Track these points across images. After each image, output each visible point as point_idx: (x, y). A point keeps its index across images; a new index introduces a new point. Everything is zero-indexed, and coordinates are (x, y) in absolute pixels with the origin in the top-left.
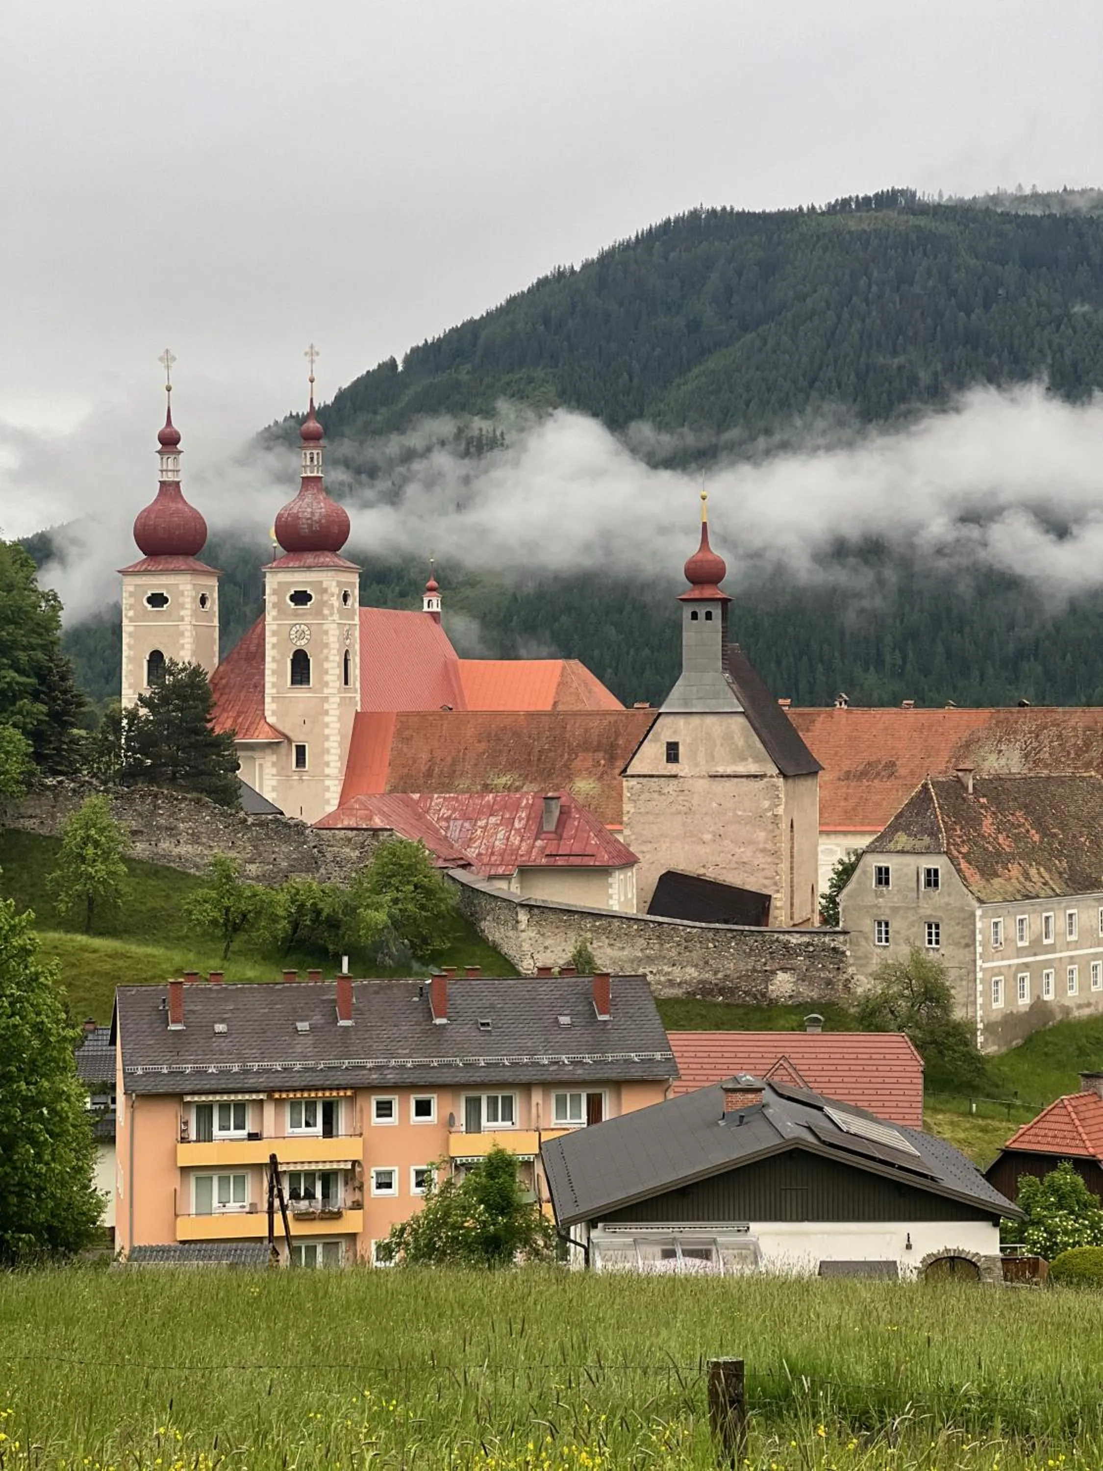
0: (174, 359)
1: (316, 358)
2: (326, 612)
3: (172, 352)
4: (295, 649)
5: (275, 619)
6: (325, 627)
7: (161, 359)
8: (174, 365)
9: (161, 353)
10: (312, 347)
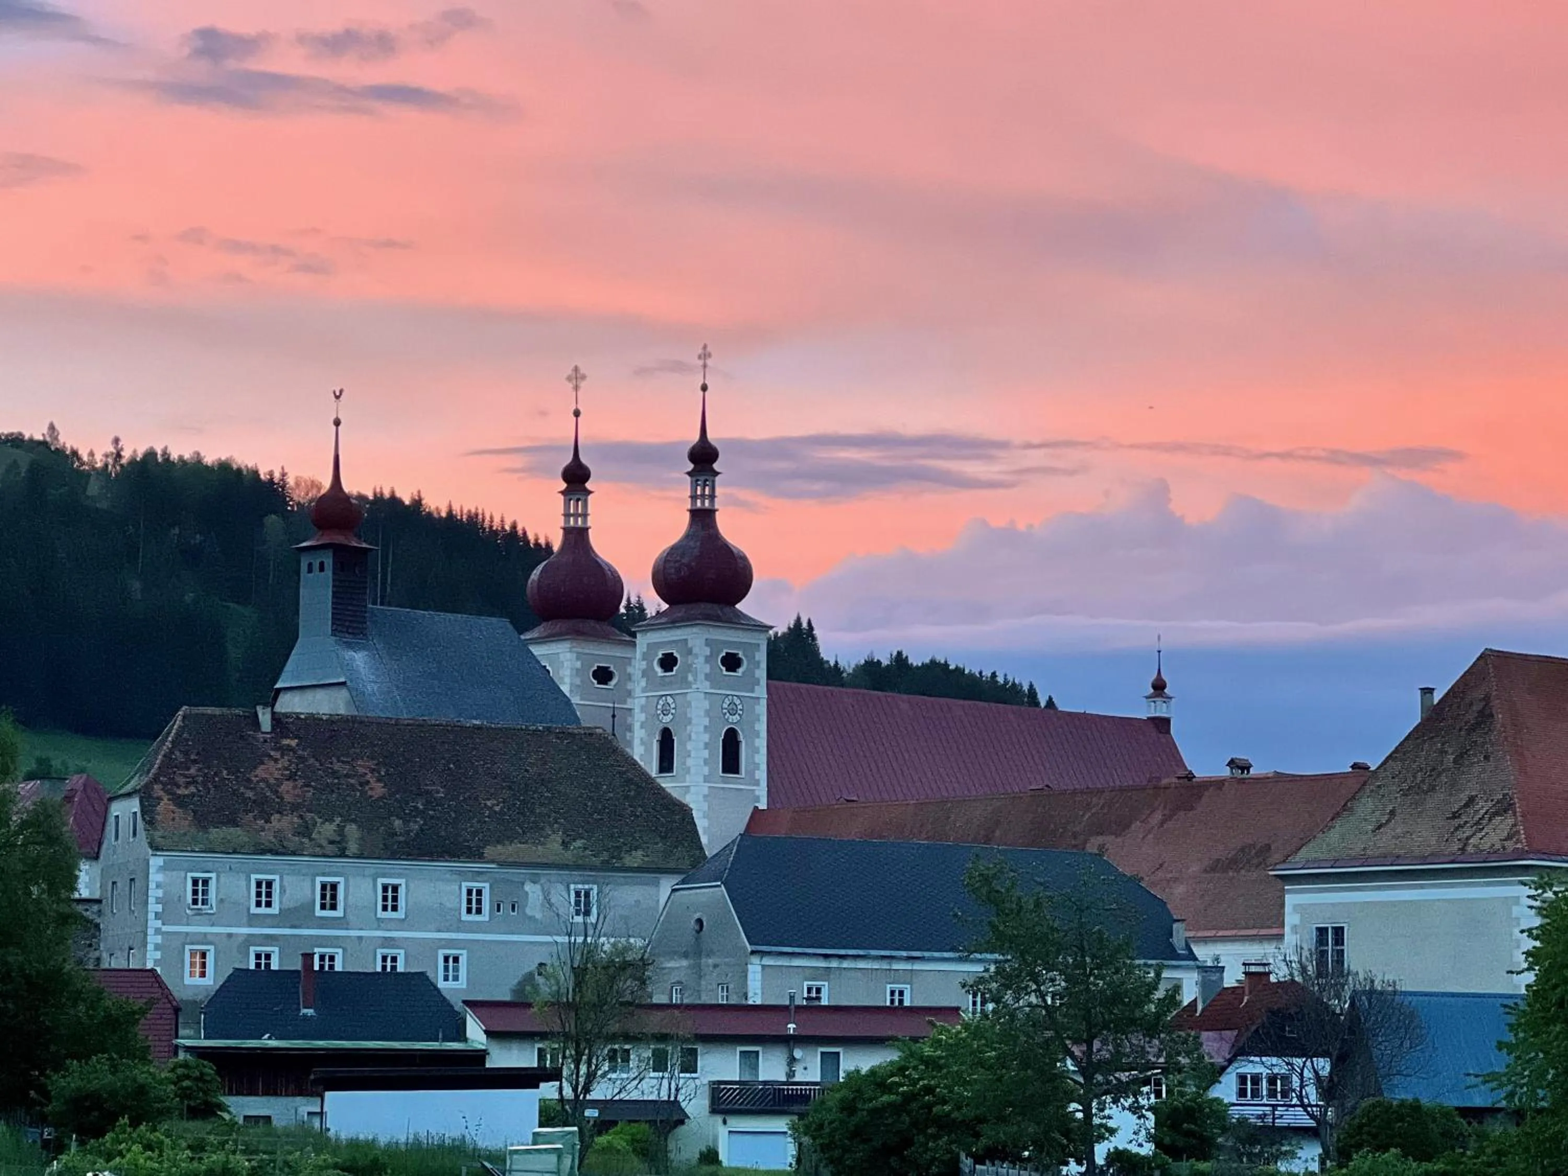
0: (584, 377)
1: (709, 362)
2: (690, 678)
3: (583, 371)
4: (661, 726)
5: (644, 690)
6: (689, 697)
7: (569, 379)
8: (583, 384)
9: (569, 371)
10: (705, 347)
